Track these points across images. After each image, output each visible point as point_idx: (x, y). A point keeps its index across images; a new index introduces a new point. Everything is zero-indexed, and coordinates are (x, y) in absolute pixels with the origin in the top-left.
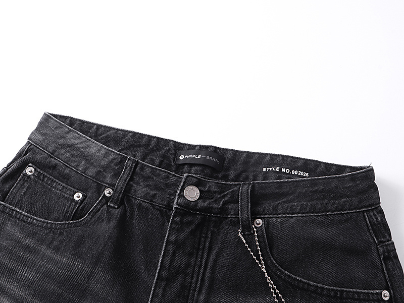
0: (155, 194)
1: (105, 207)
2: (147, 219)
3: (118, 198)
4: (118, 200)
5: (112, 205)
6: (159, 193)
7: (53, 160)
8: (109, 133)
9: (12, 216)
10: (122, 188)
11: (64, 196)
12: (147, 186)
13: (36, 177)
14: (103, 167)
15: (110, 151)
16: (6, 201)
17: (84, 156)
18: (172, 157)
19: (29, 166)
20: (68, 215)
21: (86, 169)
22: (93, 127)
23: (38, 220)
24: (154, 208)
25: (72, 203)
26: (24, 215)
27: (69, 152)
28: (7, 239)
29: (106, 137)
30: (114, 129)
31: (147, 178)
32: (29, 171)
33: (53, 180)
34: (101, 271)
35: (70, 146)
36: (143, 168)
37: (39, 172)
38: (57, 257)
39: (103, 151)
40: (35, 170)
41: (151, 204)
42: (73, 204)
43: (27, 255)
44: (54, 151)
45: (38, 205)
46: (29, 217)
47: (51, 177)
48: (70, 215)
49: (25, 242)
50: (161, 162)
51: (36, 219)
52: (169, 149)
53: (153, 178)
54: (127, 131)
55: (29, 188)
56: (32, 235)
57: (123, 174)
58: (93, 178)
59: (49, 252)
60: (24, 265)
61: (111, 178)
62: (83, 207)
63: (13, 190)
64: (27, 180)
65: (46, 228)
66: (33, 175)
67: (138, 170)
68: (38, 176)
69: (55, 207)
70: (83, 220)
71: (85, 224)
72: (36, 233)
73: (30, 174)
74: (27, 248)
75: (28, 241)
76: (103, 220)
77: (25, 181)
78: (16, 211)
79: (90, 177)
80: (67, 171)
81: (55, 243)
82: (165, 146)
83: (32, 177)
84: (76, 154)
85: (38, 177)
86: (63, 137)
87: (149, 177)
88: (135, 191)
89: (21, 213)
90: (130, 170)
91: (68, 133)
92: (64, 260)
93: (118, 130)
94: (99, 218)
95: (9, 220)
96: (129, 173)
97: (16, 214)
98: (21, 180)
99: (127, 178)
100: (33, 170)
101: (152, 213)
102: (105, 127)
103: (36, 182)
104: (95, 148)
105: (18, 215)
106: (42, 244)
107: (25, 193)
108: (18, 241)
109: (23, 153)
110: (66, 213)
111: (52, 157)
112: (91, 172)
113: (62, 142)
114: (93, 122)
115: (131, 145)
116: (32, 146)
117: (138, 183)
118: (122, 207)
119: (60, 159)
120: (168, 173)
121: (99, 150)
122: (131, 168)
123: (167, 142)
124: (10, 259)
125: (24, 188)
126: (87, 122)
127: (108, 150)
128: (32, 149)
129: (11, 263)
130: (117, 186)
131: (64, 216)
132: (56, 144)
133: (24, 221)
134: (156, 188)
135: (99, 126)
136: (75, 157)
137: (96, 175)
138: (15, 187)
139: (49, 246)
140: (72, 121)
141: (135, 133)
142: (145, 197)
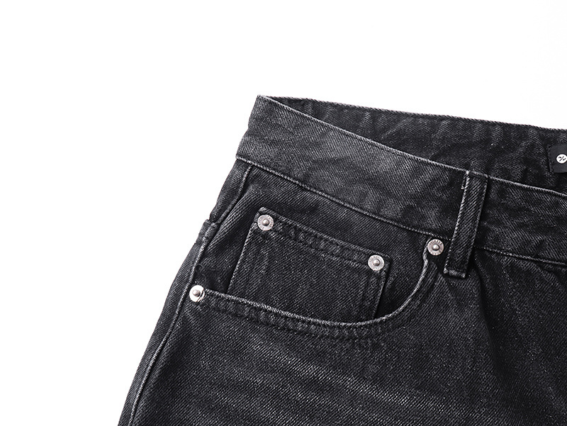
0: (542, 242)
1: (441, 278)
2: (533, 293)
3: (465, 258)
4: (463, 262)
5: (453, 272)
6: (548, 239)
7: (308, 194)
8: (400, 125)
9: (257, 322)
10: (470, 237)
11: (348, 267)
12: (521, 226)
13: (281, 233)
14: (413, 197)
15: (422, 162)
16: (232, 290)
17: (368, 180)
18: (543, 160)
19: (261, 214)
20: (367, 304)
21: (380, 205)
22: (363, 116)
23: (319, 325)
24: (542, 268)
25: (369, 278)
26: (286, 317)
27: (336, 175)
28: (261, 370)
29: (398, 133)
30: (407, 115)
31: (515, 212)
32: (264, 222)
33: (316, 236)
34: (486, 414)
35: (335, 162)
36: (503, 190)
37: (286, 224)
38: (386, 397)
39: (407, 165)
40: (275, 219)
41: (535, 262)
42: (373, 279)
43: (313, 397)
44: (307, 176)
45: (302, 291)
46: (298, 320)
47: (311, 230)
48: (373, 302)
49: (305, 373)
50: (525, 172)
51: (314, 323)
52: (533, 145)
53: (528, 210)
54: (435, 117)
55: (271, 259)
56: (317, 357)
57: (465, 208)
58: (398, 222)
59: (365, 389)
60: (311, 417)
61: (439, 219)
62: (394, 283)
63: (241, 265)
64: (263, 243)
65: (342, 339)
66: (274, 230)
67: (493, 196)
68: (283, 232)
69: (334, 291)
70: (403, 310)
71: (410, 319)
72: (324, 352)
73: (266, 229)
74: (311, 384)
75: (311, 370)
76: (447, 307)
77: (260, 245)
78: (266, 311)
79: (392, 220)
80: (343, 214)
81: (372, 368)
82: (521, 139)
83: (273, 235)
84: (351, 178)
85: (285, 233)
86: (317, 145)
87: (520, 209)
88: (497, 239)
89: (276, 314)
90: (479, 199)
91: (323, 135)
92: (404, 401)
93: (416, 116)
94: (437, 304)
95: (254, 330)
96: (478, 205)
97: (266, 316)
98: (250, 243)
99: (475, 215)
100: (271, 220)
101: (542, 280)
102: (388, 113)
103: (282, 244)
104: (388, 160)
105: (272, 318)
106: (344, 374)
107: (268, 269)
108: (288, 373)
109: (238, 187)
110: (363, 300)
111: (306, 190)
112: (392, 209)
113: (317, 154)
114: (361, 105)
115: (454, 145)
116: (255, 171)
117: (498, 223)
118: (473, 273)
119: (321, 191)
120: (555, 195)
121: (399, 164)
122: (481, 194)
123: (522, 130)
124: (278, 408)
125: (262, 259)
126: (348, 107)
127: (417, 161)
128: (257, 176)
129: (281, 417)
130: (458, 234)
131: (360, 306)
132: (307, 161)
133: (289, 330)
134: (540, 228)
135: (376, 113)
136: (352, 183)
137: (403, 216)
138: (243, 261)
139: (361, 376)
140: (318, 108)
141: (452, 119)
142: (522, 250)
